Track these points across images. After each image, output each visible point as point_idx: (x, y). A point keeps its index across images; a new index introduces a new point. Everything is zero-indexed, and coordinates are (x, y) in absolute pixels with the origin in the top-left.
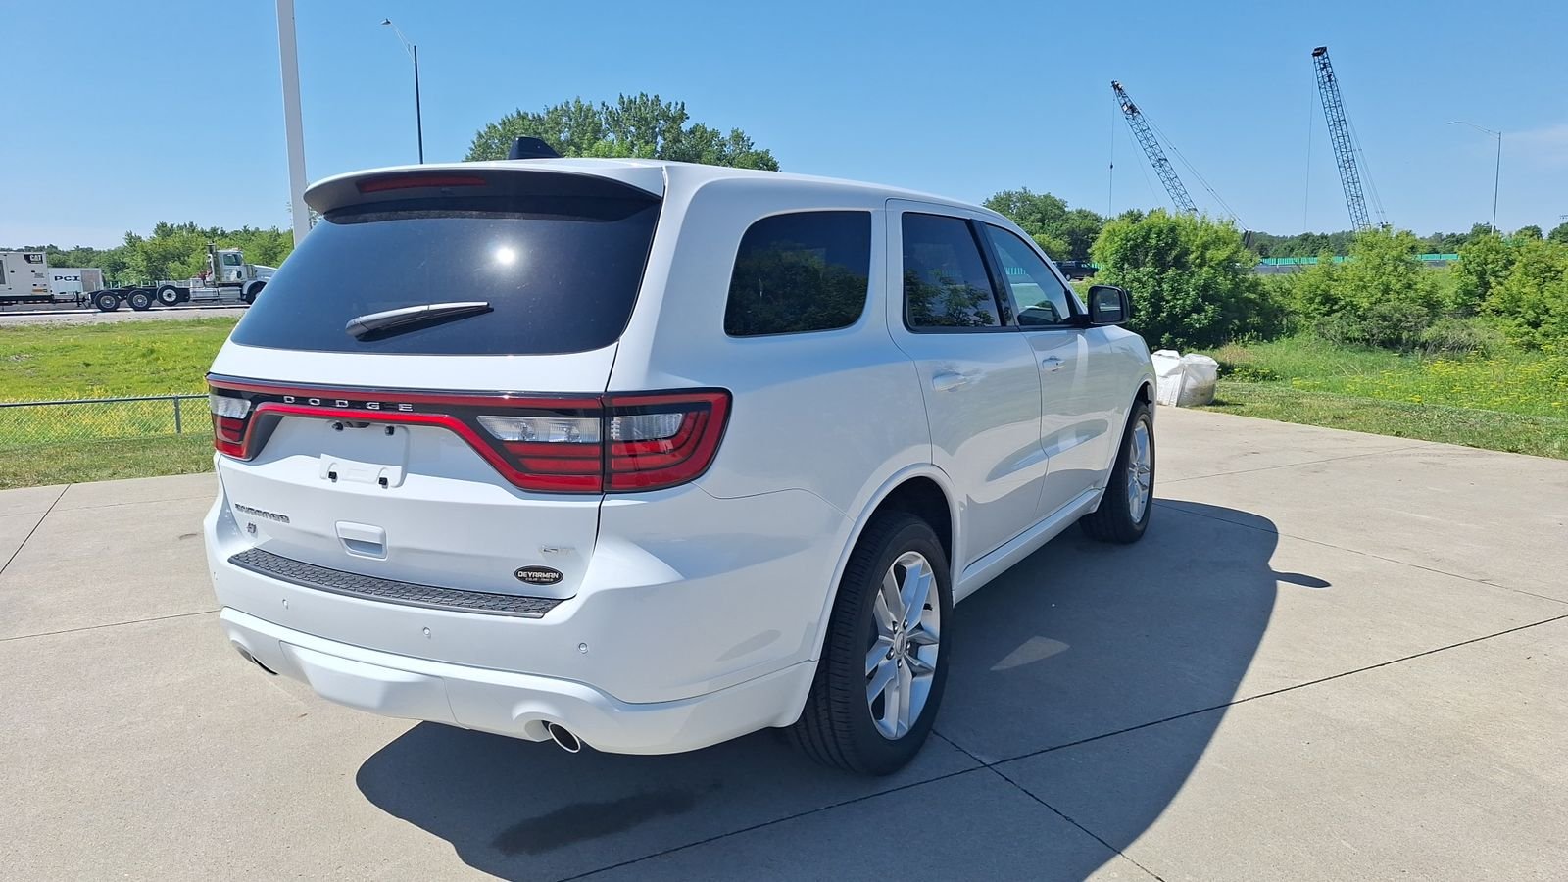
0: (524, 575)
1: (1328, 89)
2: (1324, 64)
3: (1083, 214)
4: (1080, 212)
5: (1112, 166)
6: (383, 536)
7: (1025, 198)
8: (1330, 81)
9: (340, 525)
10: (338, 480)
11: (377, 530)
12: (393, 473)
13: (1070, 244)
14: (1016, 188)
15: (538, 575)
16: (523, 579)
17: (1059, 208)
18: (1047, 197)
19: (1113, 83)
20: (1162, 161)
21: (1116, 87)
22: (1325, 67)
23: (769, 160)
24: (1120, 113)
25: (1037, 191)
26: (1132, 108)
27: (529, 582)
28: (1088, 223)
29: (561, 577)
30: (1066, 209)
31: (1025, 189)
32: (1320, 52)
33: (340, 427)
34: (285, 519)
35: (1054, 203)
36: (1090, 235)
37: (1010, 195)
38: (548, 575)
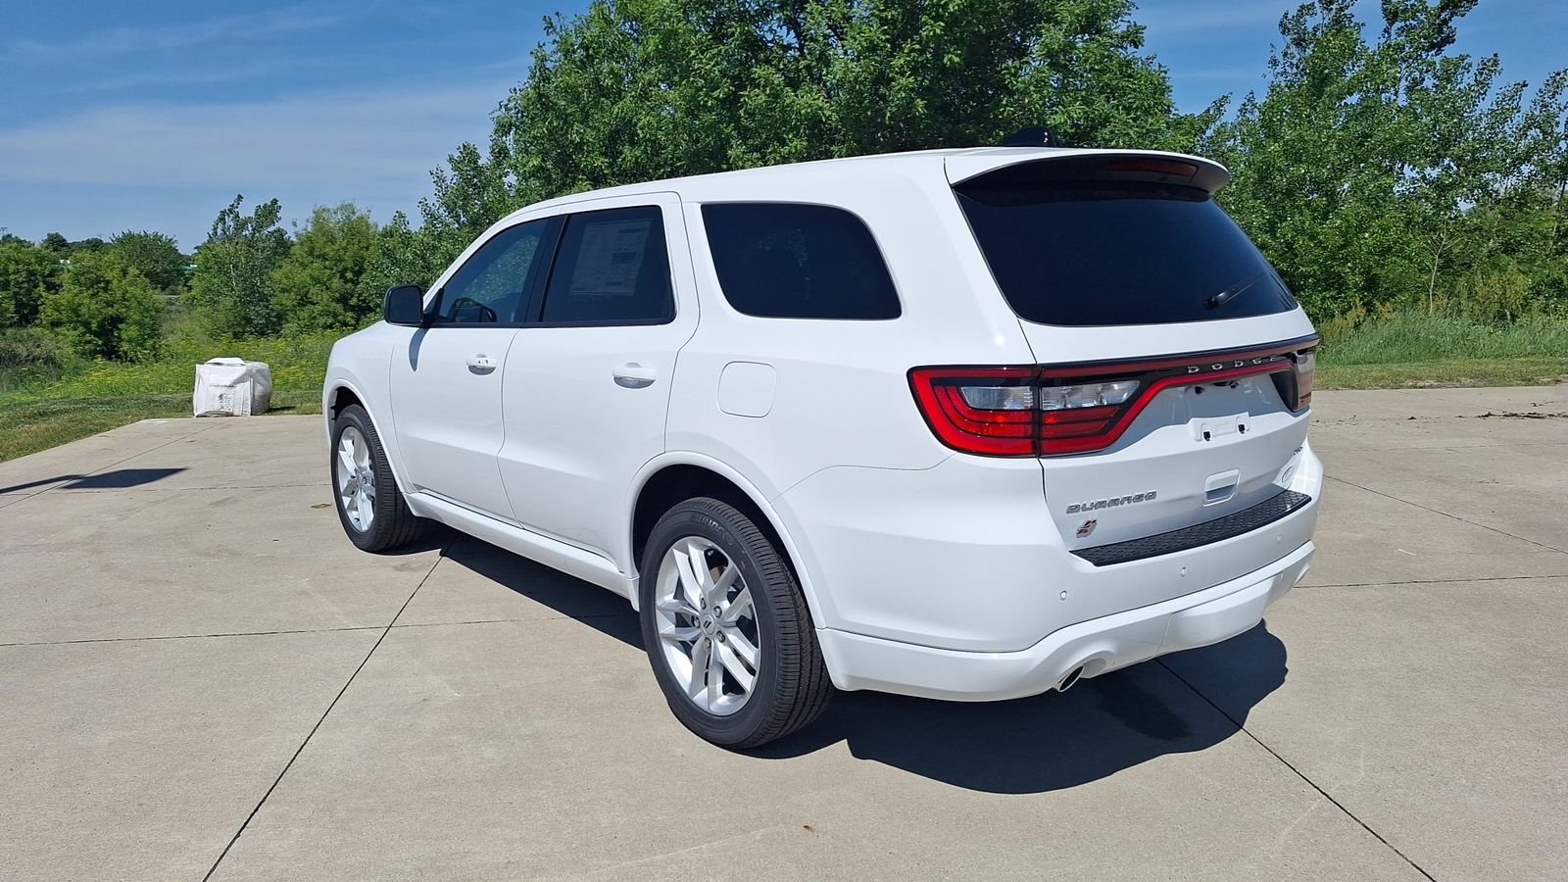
6: (1238, 477)
9: (1209, 480)
10: (1211, 438)
11: (1236, 472)
12: (1244, 418)
33: (1198, 390)
34: (1154, 496)
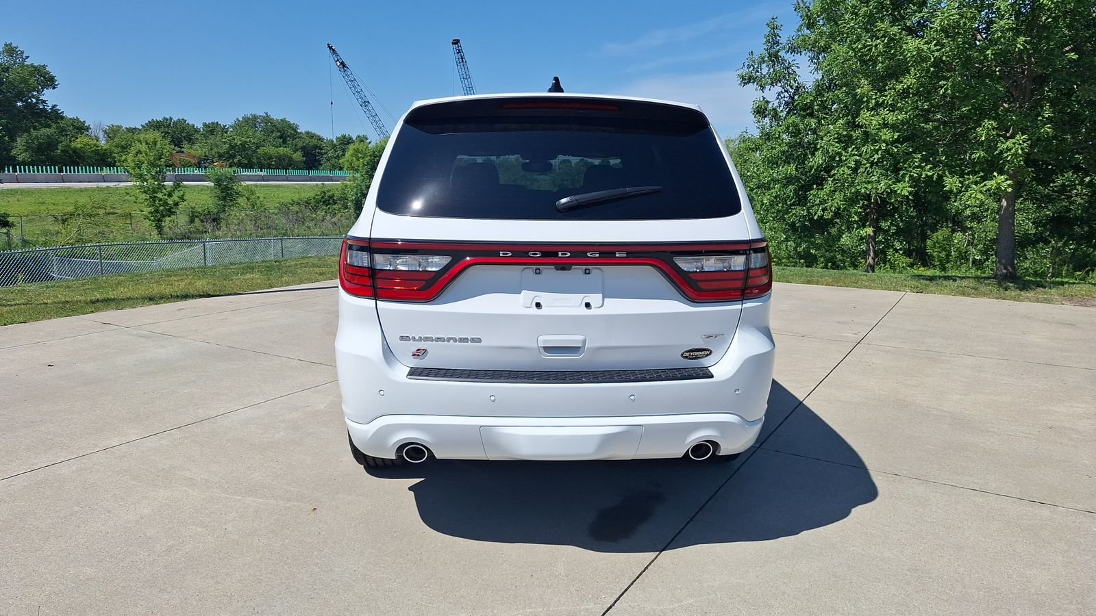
0: (687, 354)
1: (462, 67)
2: (459, 50)
3: (311, 136)
4: (308, 133)
5: (332, 103)
6: (584, 342)
7: (267, 120)
8: (463, 61)
9: (542, 338)
10: (543, 308)
11: (581, 338)
12: (595, 299)
13: (303, 156)
14: (260, 113)
15: (696, 353)
16: (686, 357)
17: (293, 129)
18: (284, 120)
19: (328, 44)
20: (366, 103)
21: (330, 48)
22: (459, 52)
23: (45, 73)
24: (335, 67)
25: (276, 116)
26: (342, 63)
27: (690, 359)
28: (315, 141)
29: (711, 352)
30: (298, 131)
31: (266, 114)
32: (456, 42)
34: (479, 340)
35: (289, 126)
36: (317, 151)
37: (255, 118)
38: (703, 353)
